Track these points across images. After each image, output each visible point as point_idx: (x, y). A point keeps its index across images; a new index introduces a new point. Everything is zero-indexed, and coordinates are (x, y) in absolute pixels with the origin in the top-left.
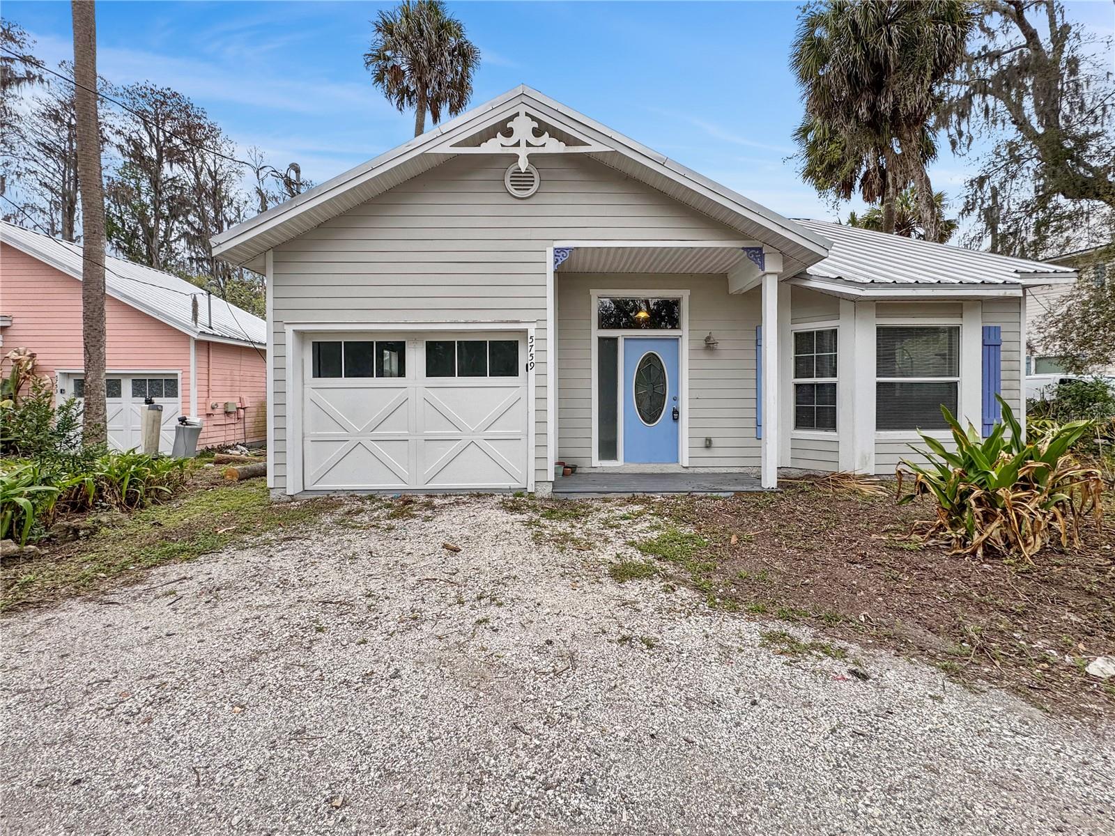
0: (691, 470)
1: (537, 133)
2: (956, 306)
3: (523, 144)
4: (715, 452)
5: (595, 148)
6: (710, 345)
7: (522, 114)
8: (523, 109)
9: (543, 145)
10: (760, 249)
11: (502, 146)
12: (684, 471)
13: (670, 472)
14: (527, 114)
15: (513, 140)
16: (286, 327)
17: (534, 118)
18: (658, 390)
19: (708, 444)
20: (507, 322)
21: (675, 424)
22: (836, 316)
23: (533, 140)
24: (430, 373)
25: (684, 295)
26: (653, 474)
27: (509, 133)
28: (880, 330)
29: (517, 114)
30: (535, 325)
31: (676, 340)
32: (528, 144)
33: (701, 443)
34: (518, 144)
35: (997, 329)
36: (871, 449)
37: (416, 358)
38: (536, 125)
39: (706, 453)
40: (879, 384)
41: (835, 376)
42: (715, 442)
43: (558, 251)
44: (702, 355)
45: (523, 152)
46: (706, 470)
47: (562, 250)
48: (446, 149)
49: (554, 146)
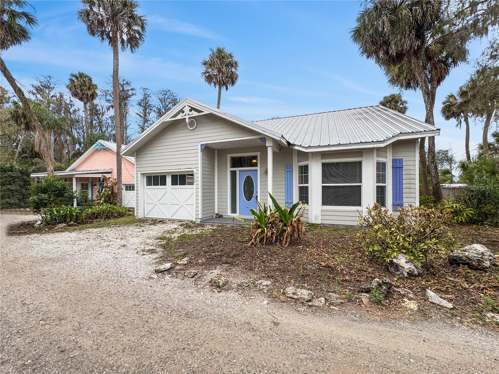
1: (190, 111)
2: (360, 152)
3: (187, 115)
5: (206, 113)
7: (186, 106)
8: (187, 104)
9: (192, 114)
10: (265, 138)
11: (182, 116)
14: (188, 106)
15: (184, 114)
16: (139, 172)
17: (190, 107)
18: (251, 189)
20: (188, 168)
22: (307, 159)
23: (189, 113)
25: (258, 154)
27: (183, 112)
28: (324, 165)
29: (185, 106)
30: (195, 169)
31: (256, 170)
32: (188, 115)
34: (186, 115)
35: (401, 160)
36: (319, 213)
37: (169, 180)
38: (190, 108)
40: (323, 187)
41: (307, 183)
43: (202, 145)
45: (187, 117)
47: (203, 145)
48: (168, 120)
49: (195, 114)
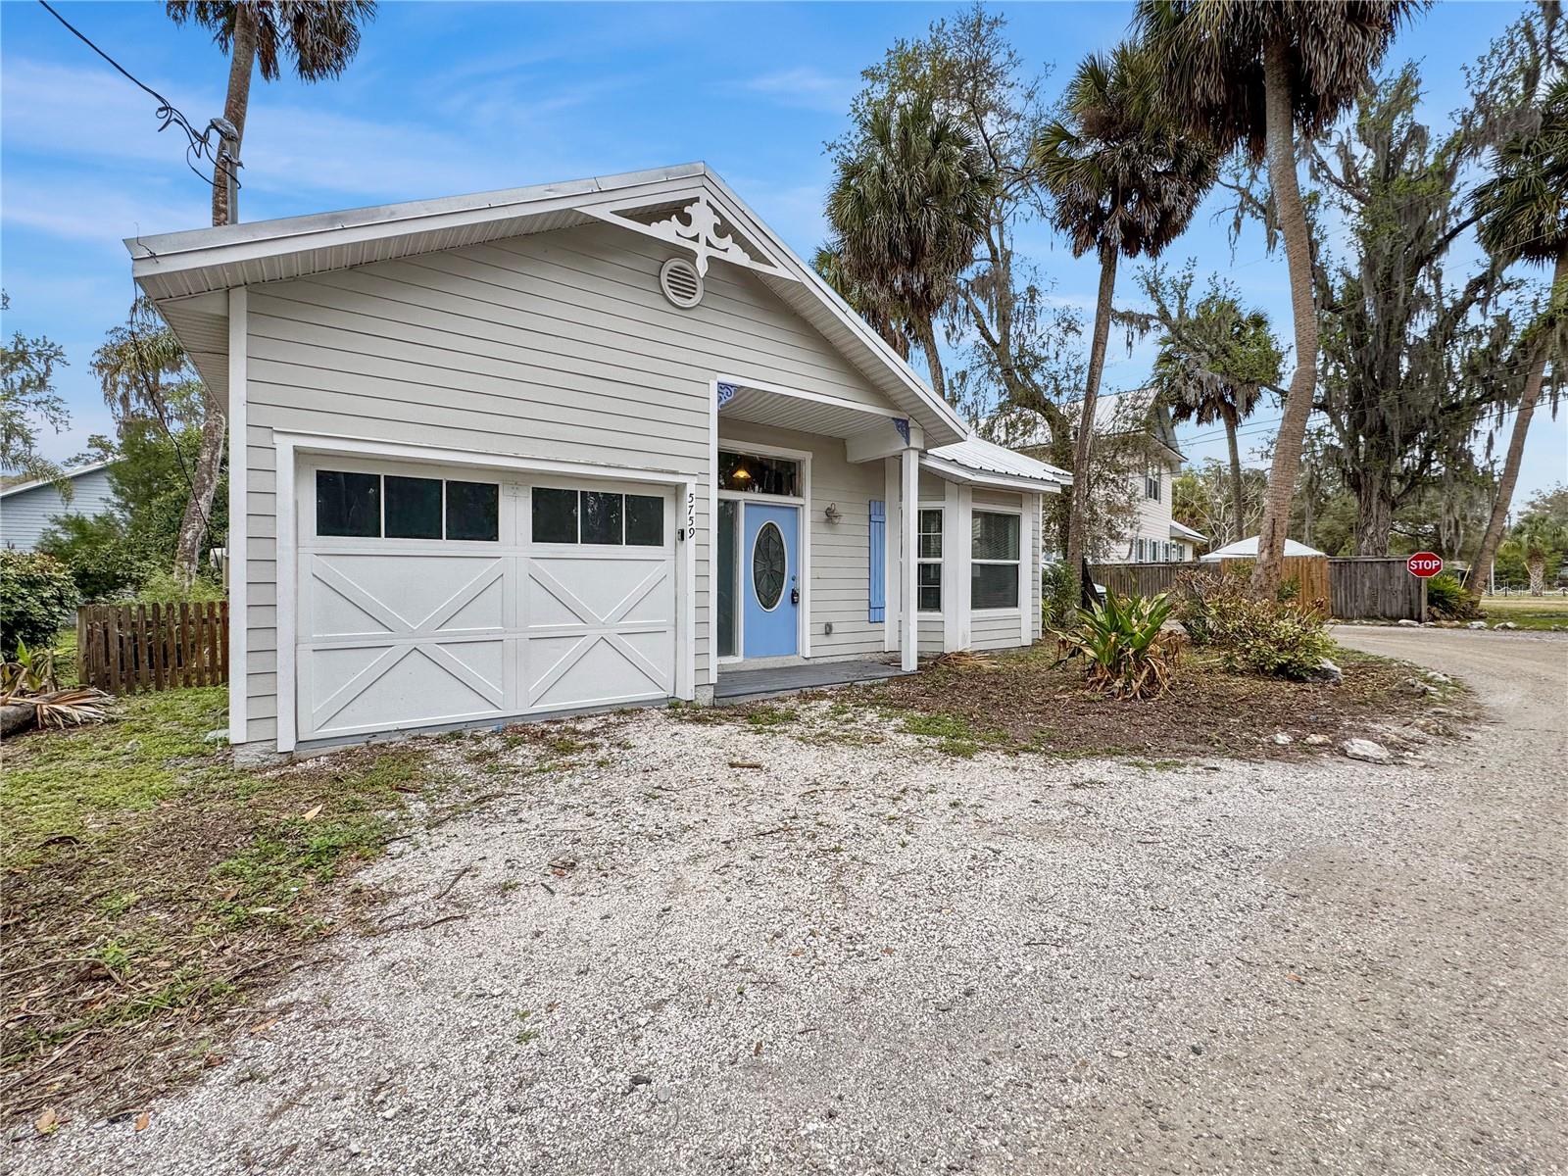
0: (811, 662)
1: (719, 232)
2: (1018, 496)
3: (702, 240)
4: (835, 638)
5: (780, 272)
6: (830, 516)
7: (703, 202)
8: (704, 196)
9: (726, 250)
10: (906, 421)
11: (678, 234)
12: (806, 663)
13: (792, 665)
14: (708, 204)
15: (690, 232)
16: (277, 438)
17: (716, 212)
18: (777, 568)
19: (829, 630)
20: (662, 471)
21: (793, 609)
22: (942, 497)
23: (714, 240)
24: (538, 537)
25: (805, 457)
26: (776, 669)
27: (686, 220)
29: (697, 200)
30: (695, 480)
31: (795, 509)
32: (709, 244)
33: (821, 629)
34: (696, 239)
36: (967, 628)
37: (515, 513)
38: (718, 221)
39: (826, 640)
40: (975, 567)
41: (939, 554)
42: (836, 628)
43: (722, 387)
44: (823, 529)
45: (702, 251)
46: (826, 660)
47: (727, 386)
48: (603, 213)
49: (738, 256)
